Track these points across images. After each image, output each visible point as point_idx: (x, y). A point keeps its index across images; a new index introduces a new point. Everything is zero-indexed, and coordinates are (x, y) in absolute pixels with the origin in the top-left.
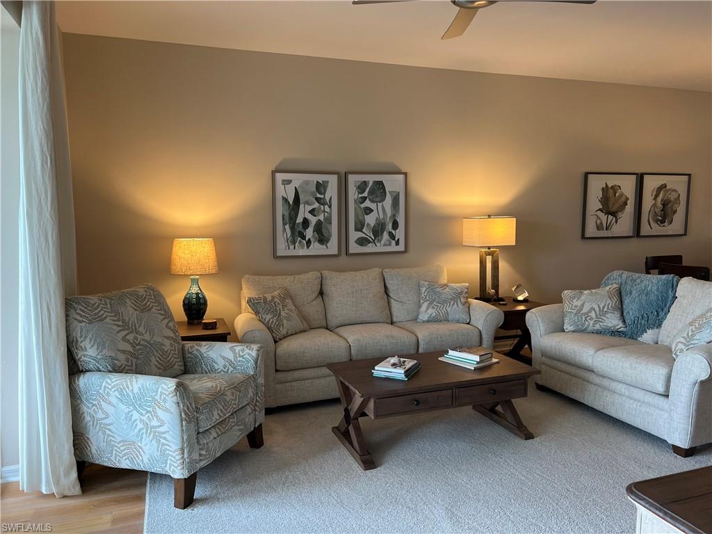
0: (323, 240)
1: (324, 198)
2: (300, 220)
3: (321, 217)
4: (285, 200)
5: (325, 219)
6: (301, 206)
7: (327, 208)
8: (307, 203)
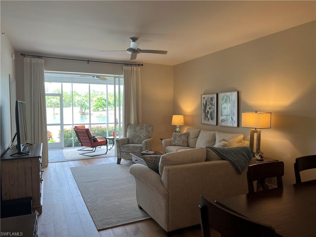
0: (212, 119)
1: (213, 103)
2: (207, 111)
3: (212, 110)
4: (204, 104)
5: (213, 111)
6: (207, 106)
7: (213, 107)
8: (209, 105)
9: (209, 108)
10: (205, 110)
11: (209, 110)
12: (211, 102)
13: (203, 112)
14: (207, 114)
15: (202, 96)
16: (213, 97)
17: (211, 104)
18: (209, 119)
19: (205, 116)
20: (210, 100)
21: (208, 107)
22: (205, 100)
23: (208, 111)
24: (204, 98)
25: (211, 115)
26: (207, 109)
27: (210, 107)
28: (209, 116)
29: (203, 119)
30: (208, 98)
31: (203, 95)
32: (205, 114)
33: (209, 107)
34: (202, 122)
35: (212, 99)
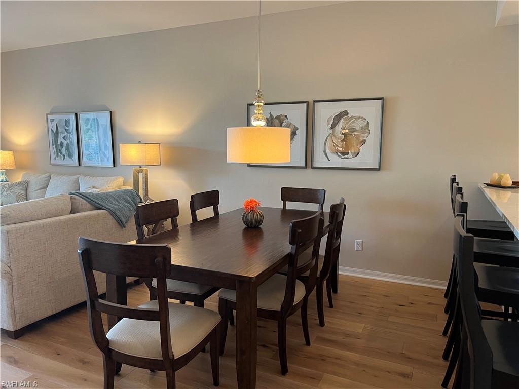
0: (70, 156)
1: (69, 129)
2: (59, 142)
3: (68, 141)
4: (52, 130)
5: (71, 142)
6: (59, 134)
7: (71, 136)
9: (64, 138)
10: (55, 142)
11: (63, 141)
12: (67, 128)
13: (53, 145)
14: (60, 148)
15: (48, 116)
16: (69, 119)
17: (66, 130)
18: (64, 156)
19: (57, 150)
20: (64, 124)
21: (61, 136)
22: (54, 123)
23: (61, 142)
24: (52, 120)
25: (68, 149)
26: (60, 139)
27: (65, 136)
28: (64, 150)
29: (53, 156)
30: (60, 120)
31: (49, 114)
32: (56, 147)
33: (63, 135)
34: (52, 163)
35: (67, 122)
